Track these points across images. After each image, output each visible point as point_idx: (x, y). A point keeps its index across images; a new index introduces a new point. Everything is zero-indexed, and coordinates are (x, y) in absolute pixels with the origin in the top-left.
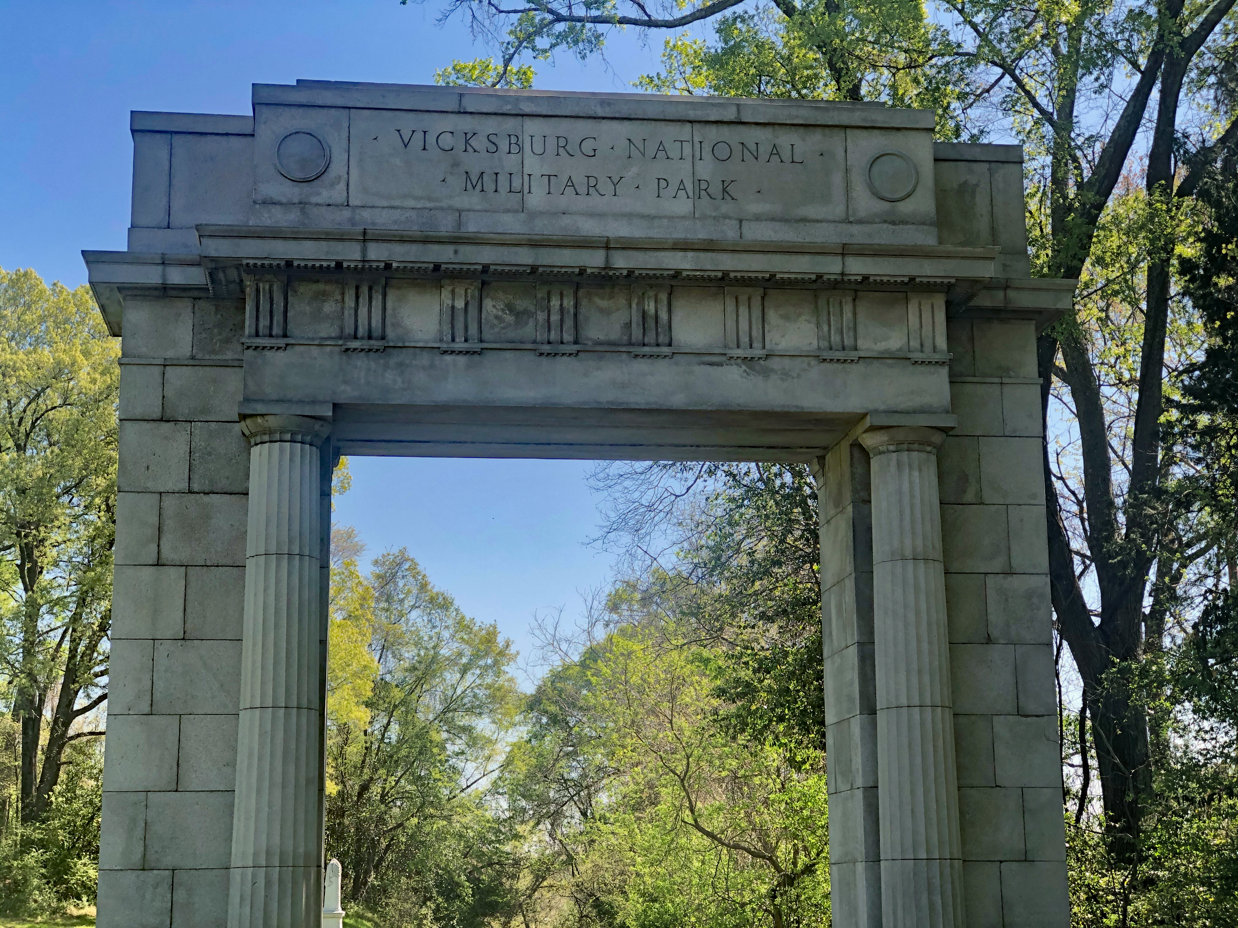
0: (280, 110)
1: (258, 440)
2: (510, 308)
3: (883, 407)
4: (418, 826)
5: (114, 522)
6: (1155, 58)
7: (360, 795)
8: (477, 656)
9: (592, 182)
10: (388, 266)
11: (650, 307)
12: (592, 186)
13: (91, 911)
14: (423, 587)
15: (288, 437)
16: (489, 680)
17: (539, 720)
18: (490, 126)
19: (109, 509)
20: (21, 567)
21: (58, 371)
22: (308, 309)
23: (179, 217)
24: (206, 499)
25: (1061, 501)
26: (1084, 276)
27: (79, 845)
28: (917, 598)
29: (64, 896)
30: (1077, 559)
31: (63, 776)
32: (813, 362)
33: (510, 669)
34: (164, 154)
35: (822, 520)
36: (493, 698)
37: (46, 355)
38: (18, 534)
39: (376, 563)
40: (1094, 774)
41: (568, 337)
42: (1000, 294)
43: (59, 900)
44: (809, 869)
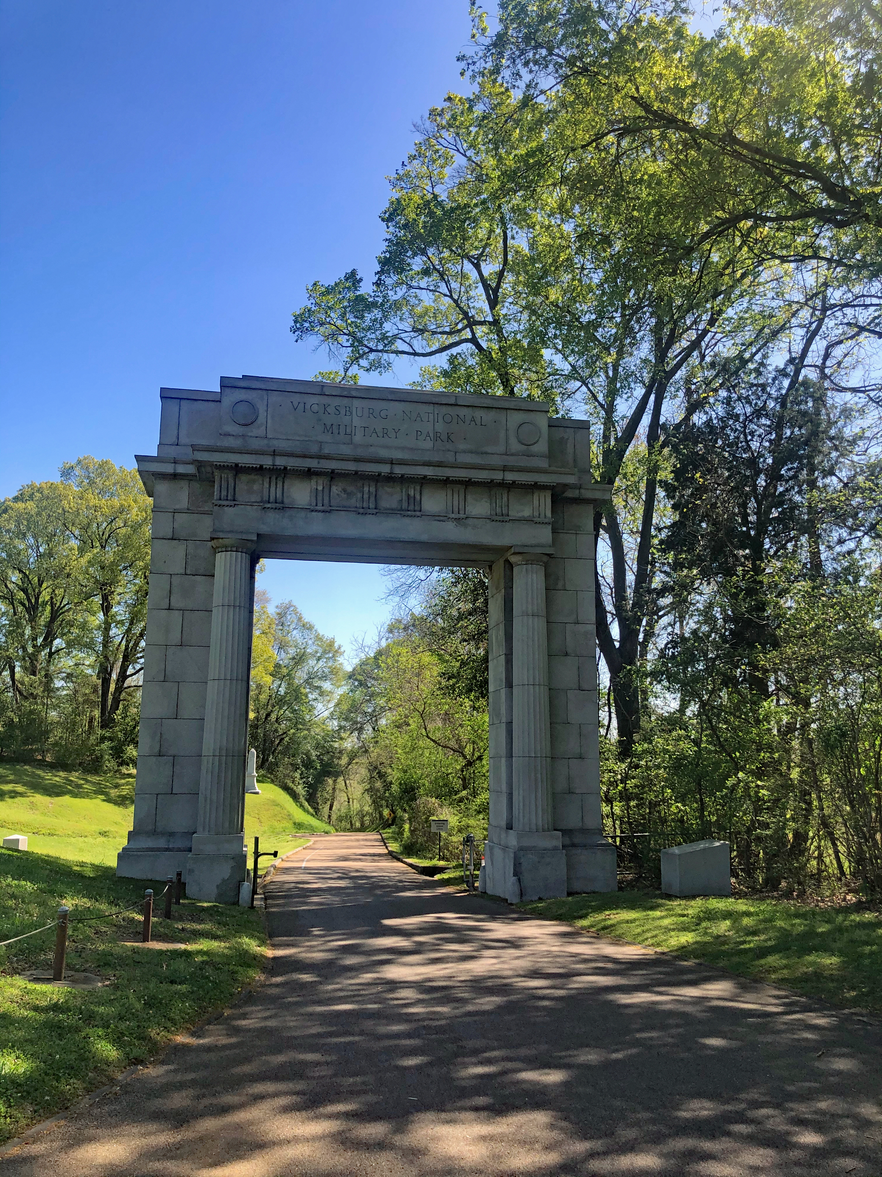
0: (234, 389)
1: (220, 550)
2: (344, 490)
3: (519, 544)
4: (294, 734)
5: (148, 583)
6: (653, 380)
7: (266, 718)
8: (325, 652)
9: (385, 431)
10: (285, 468)
11: (412, 493)
12: (385, 433)
13: (134, 771)
14: (300, 619)
15: (235, 549)
16: (330, 664)
17: (353, 684)
18: (337, 401)
19: (145, 577)
20: (102, 605)
21: (122, 510)
22: (246, 488)
23: (183, 440)
24: (194, 577)
25: (602, 587)
26: (616, 484)
27: (129, 739)
28: (533, 634)
29: (121, 764)
30: (609, 615)
31: (121, 706)
32: (488, 521)
33: (341, 660)
34: (177, 409)
35: (490, 596)
36: (331, 672)
37: (116, 502)
38: (101, 588)
39: (277, 607)
40: (614, 716)
41: (372, 505)
42: (577, 491)
43: (118, 766)
44: (480, 758)
